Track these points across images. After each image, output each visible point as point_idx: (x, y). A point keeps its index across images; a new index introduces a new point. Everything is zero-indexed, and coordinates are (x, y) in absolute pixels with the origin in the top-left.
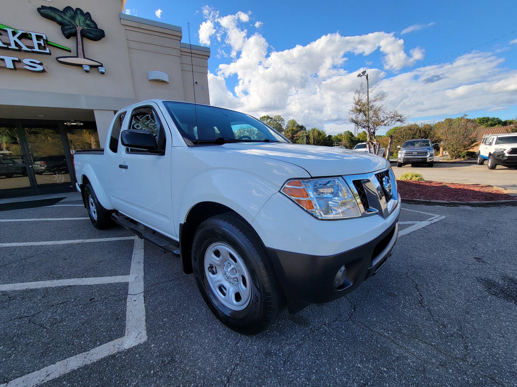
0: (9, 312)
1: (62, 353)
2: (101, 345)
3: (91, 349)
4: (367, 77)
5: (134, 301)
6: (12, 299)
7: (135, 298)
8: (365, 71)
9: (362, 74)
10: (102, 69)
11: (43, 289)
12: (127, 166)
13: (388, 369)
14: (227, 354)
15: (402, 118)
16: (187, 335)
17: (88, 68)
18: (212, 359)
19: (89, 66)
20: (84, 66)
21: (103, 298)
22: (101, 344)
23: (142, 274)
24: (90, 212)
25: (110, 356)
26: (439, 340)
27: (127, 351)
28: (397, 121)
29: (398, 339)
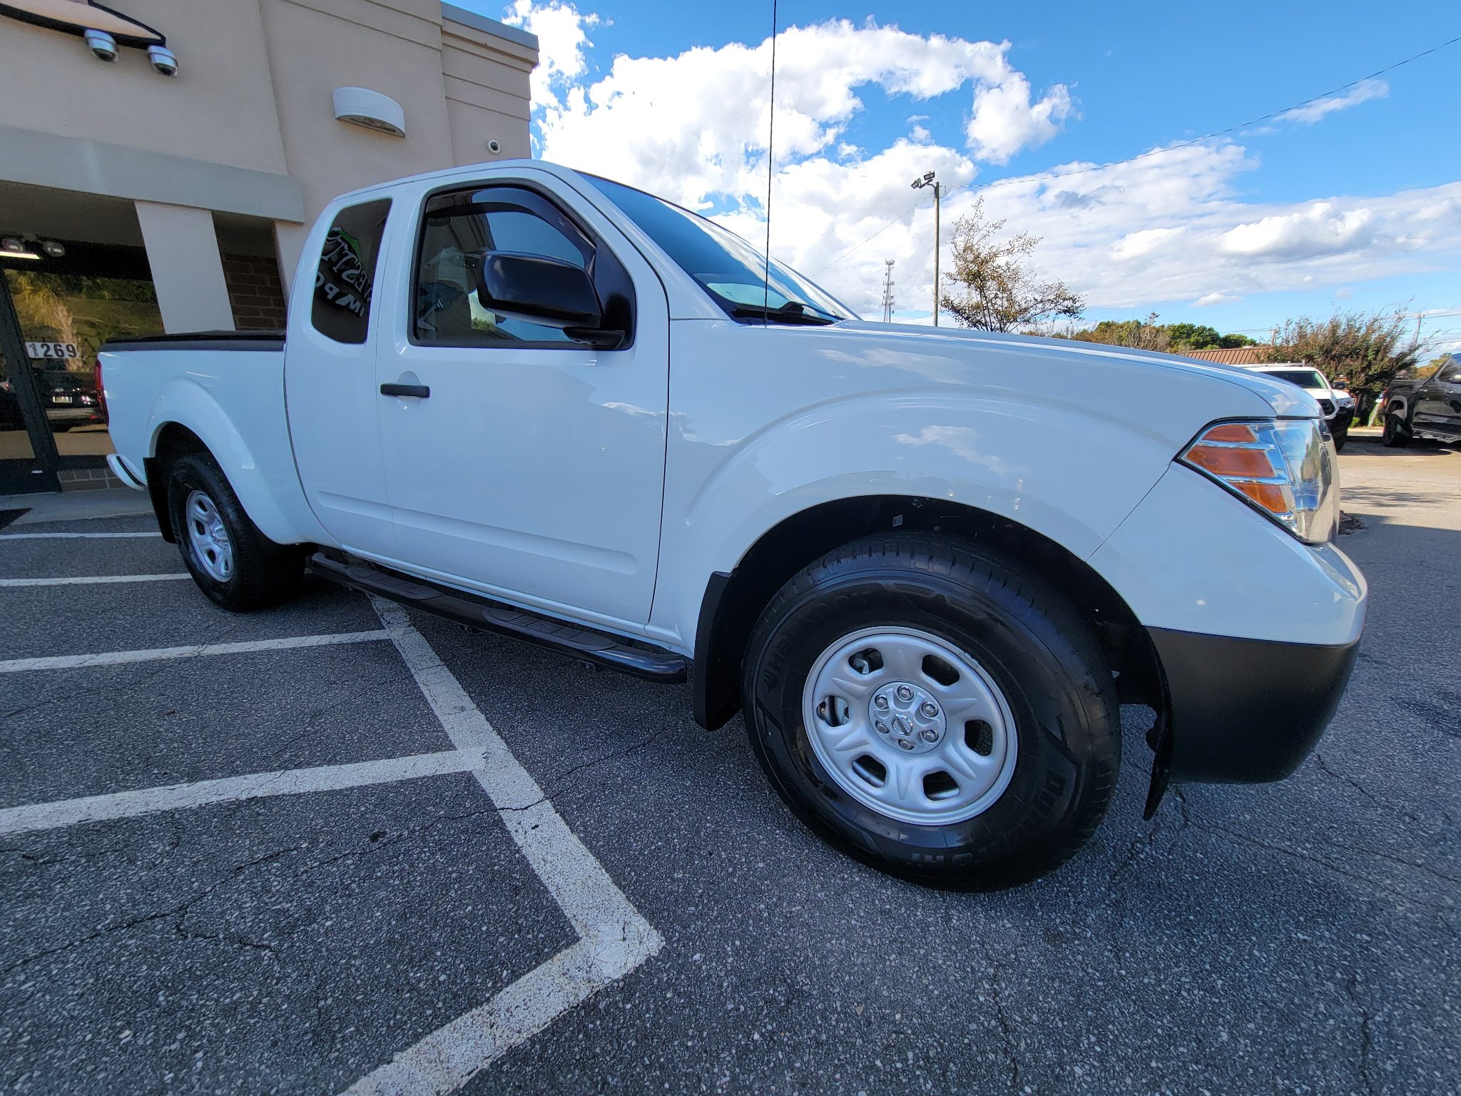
0: (65, 909)
1: (392, 1022)
2: (518, 977)
3: (492, 995)
4: (937, 189)
5: (533, 828)
6: (44, 863)
7: (529, 819)
8: (933, 173)
9: (923, 181)
10: (162, 56)
11: (155, 817)
12: (427, 389)
13: (1369, 935)
14: (945, 954)
15: (1078, 304)
16: (782, 912)
17: (107, 45)
18: (911, 971)
19: (115, 36)
20: (89, 33)
21: (417, 828)
22: (515, 976)
23: (499, 745)
24: (193, 556)
25: (576, 1008)
26: (1427, 852)
27: (621, 984)
28: (1065, 312)
29: (1337, 859)
